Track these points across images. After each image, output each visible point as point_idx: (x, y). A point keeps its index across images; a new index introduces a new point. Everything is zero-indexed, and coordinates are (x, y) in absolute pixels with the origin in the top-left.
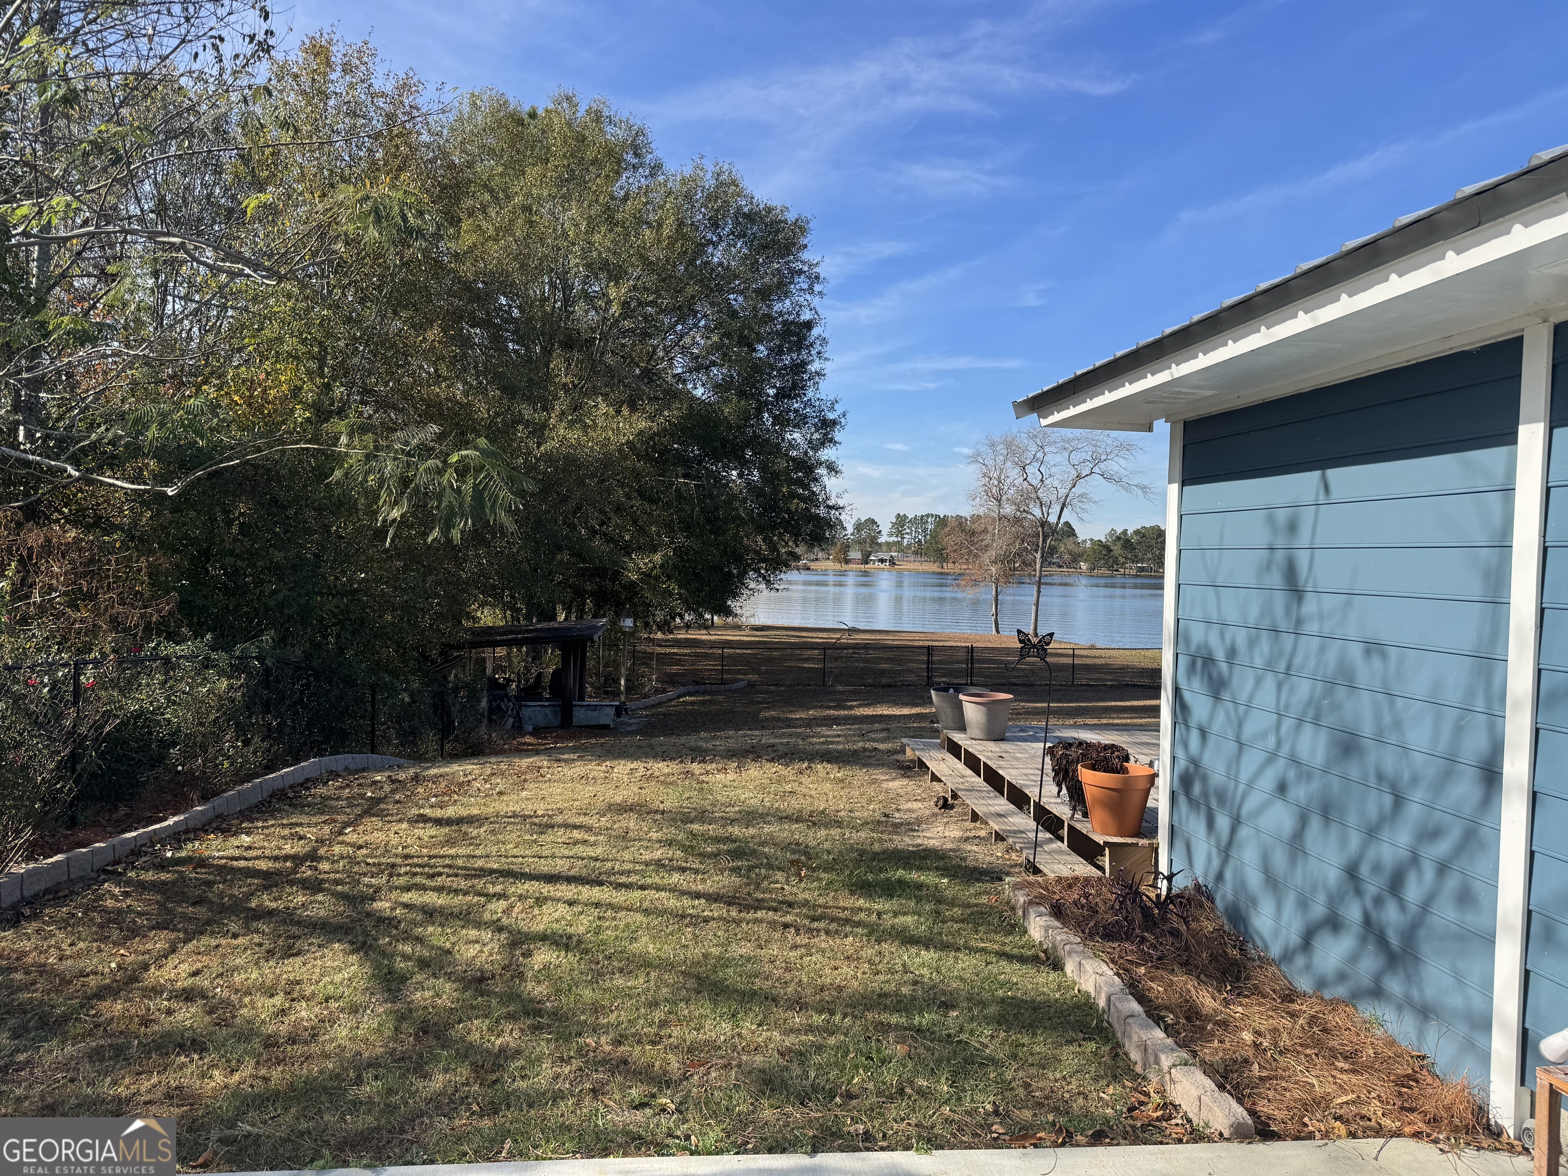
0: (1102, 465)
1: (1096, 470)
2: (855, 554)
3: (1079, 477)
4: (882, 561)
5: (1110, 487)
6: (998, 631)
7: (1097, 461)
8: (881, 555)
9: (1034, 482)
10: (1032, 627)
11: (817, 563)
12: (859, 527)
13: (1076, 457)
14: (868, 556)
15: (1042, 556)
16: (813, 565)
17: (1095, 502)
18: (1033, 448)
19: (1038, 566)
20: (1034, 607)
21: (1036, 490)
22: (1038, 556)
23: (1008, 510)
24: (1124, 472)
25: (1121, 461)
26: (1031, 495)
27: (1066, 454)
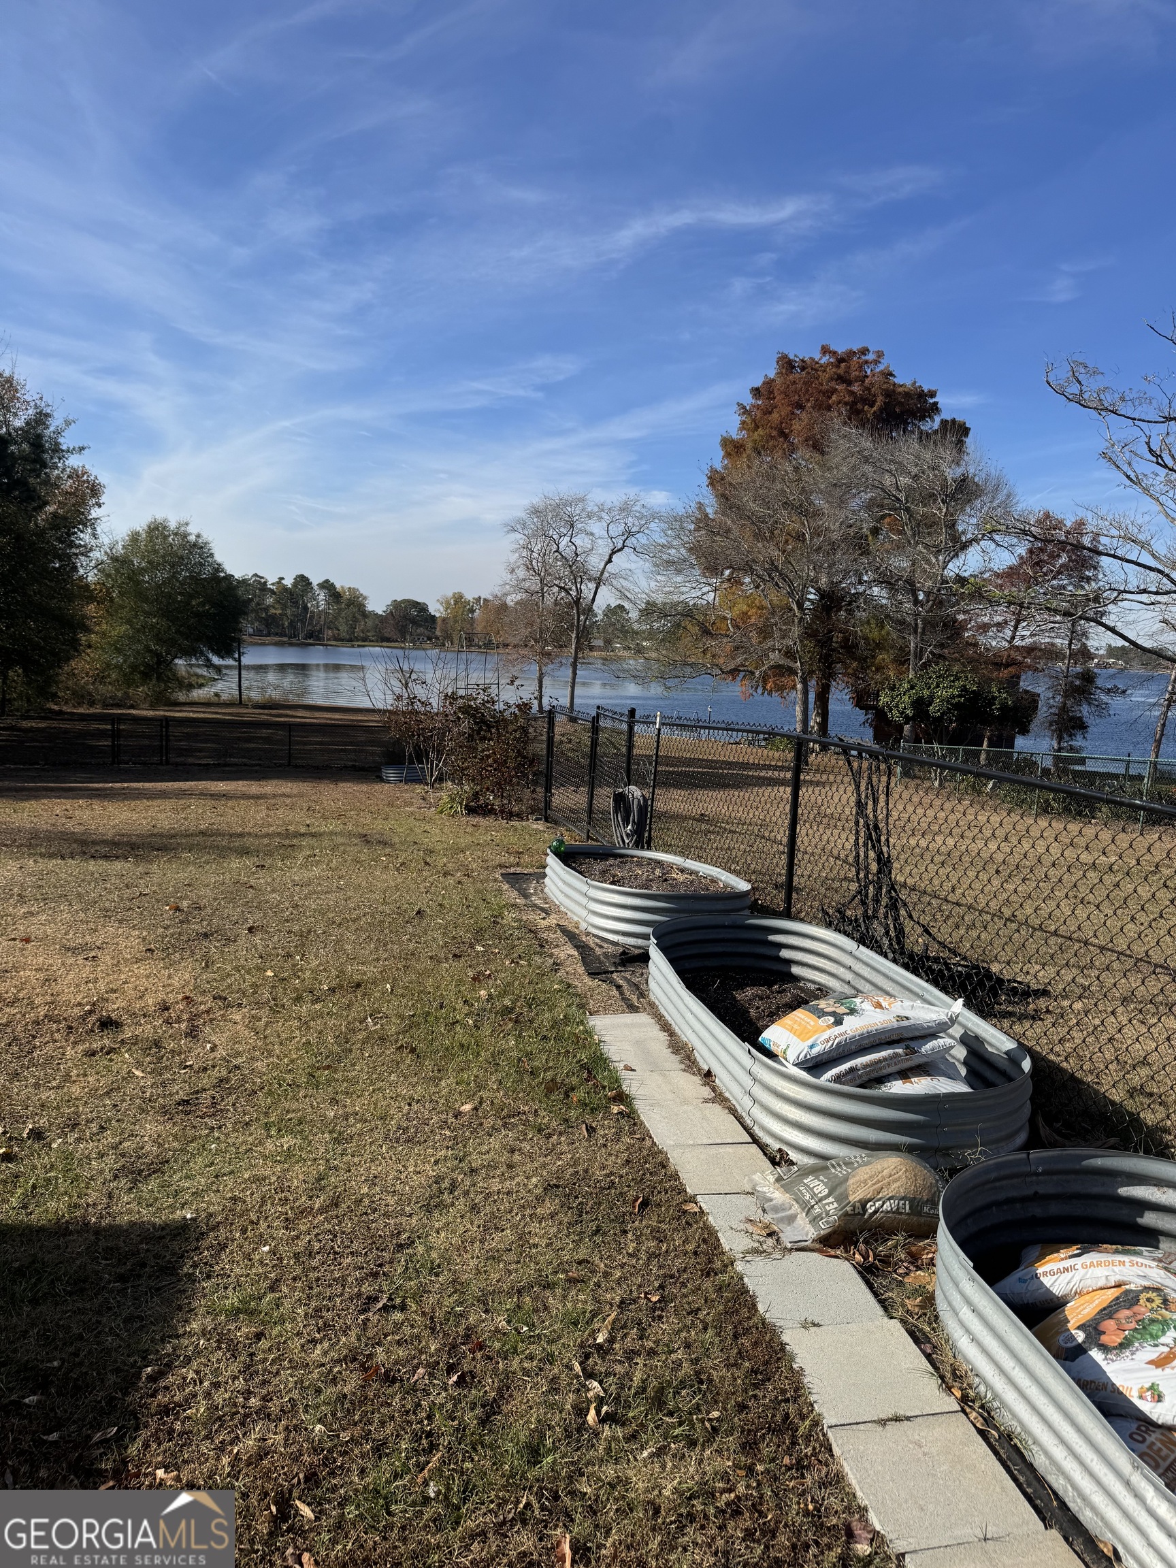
1: (628, 543)
3: (613, 551)
7: (629, 534)
9: (569, 557)
15: (577, 636)
19: (573, 646)
27: (605, 525)
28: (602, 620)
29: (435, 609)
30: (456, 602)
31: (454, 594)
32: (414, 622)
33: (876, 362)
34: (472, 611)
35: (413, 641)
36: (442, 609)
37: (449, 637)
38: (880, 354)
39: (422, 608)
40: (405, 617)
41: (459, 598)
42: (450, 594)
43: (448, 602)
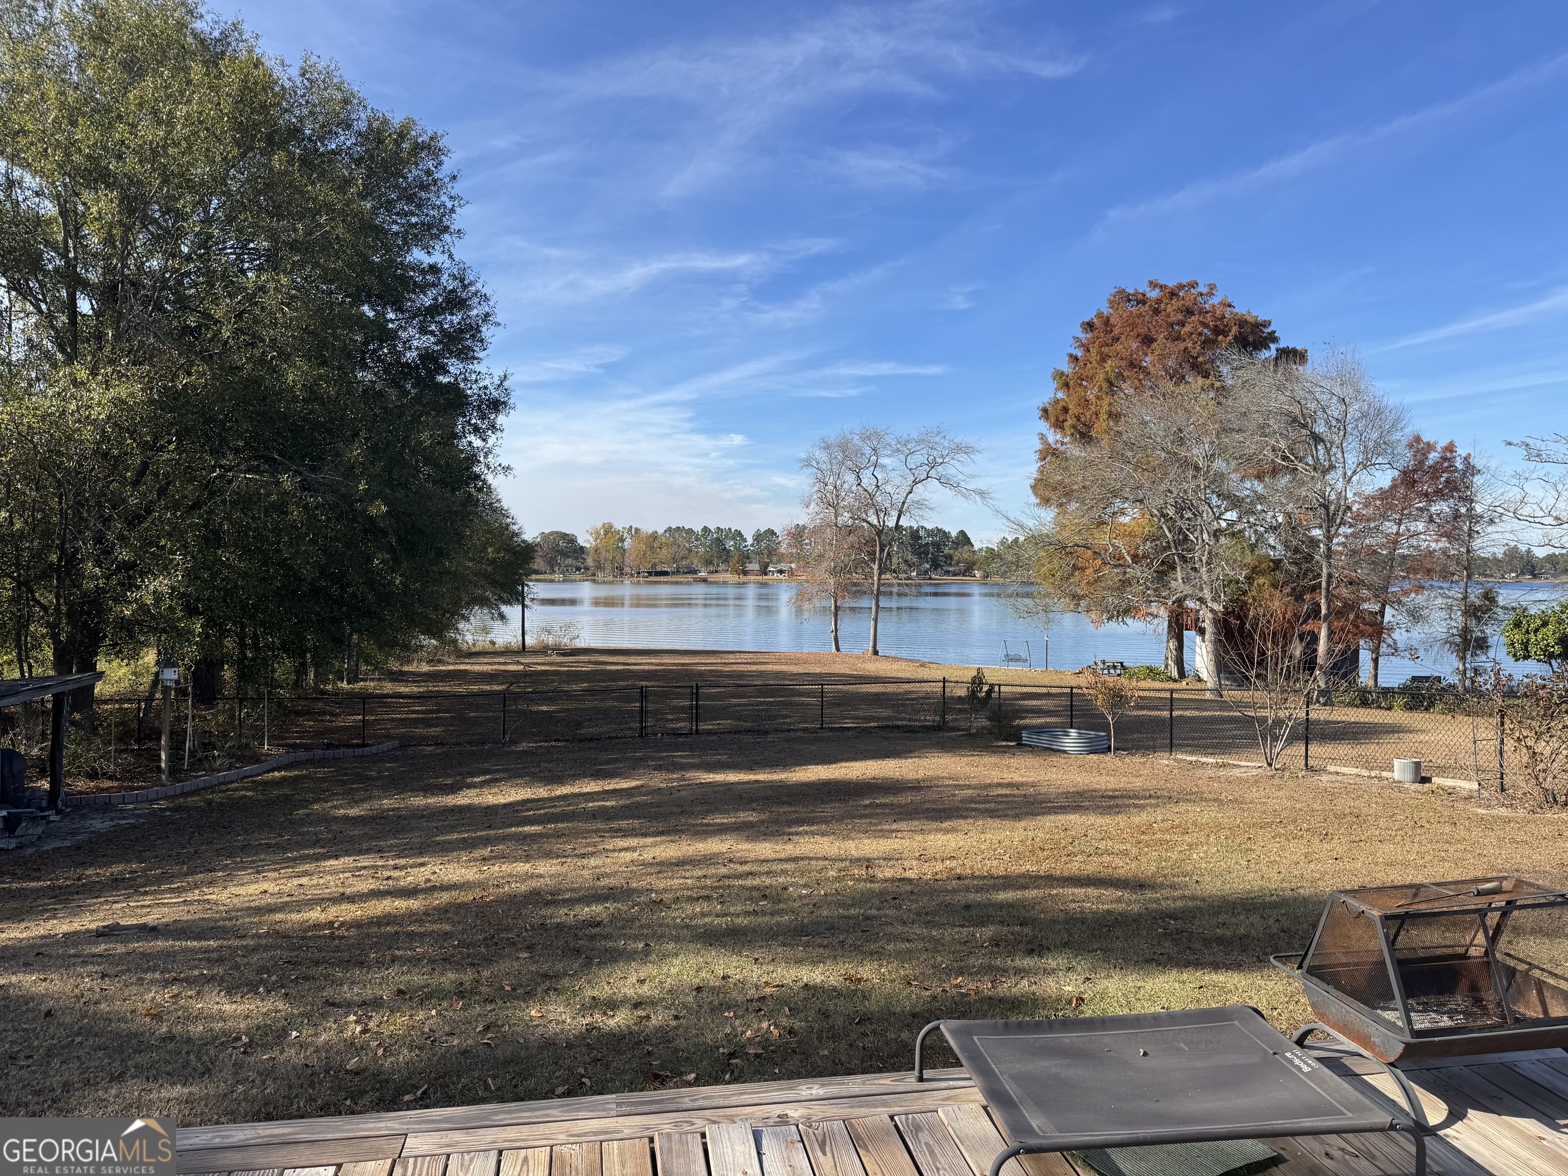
0: (940, 469)
1: (933, 473)
2: (754, 566)
3: (915, 482)
4: (781, 572)
5: (948, 492)
6: (838, 649)
7: (933, 465)
8: (783, 566)
9: (870, 489)
10: (871, 644)
11: (716, 575)
12: (758, 537)
13: (913, 461)
14: (767, 566)
15: (880, 568)
16: (712, 578)
17: (930, 509)
18: (868, 451)
19: (876, 578)
20: (872, 623)
21: (872, 496)
22: (876, 567)
23: (845, 518)
24: (961, 477)
25: (957, 464)
26: (869, 501)
27: (903, 458)
28: (752, 545)
29: (585, 540)
30: (606, 533)
31: (604, 525)
32: (564, 554)
33: (1211, 294)
34: (622, 540)
35: (563, 573)
36: (592, 540)
37: (599, 567)
38: (1212, 287)
39: (570, 539)
40: (553, 548)
41: (608, 529)
42: (599, 525)
43: (597, 533)
